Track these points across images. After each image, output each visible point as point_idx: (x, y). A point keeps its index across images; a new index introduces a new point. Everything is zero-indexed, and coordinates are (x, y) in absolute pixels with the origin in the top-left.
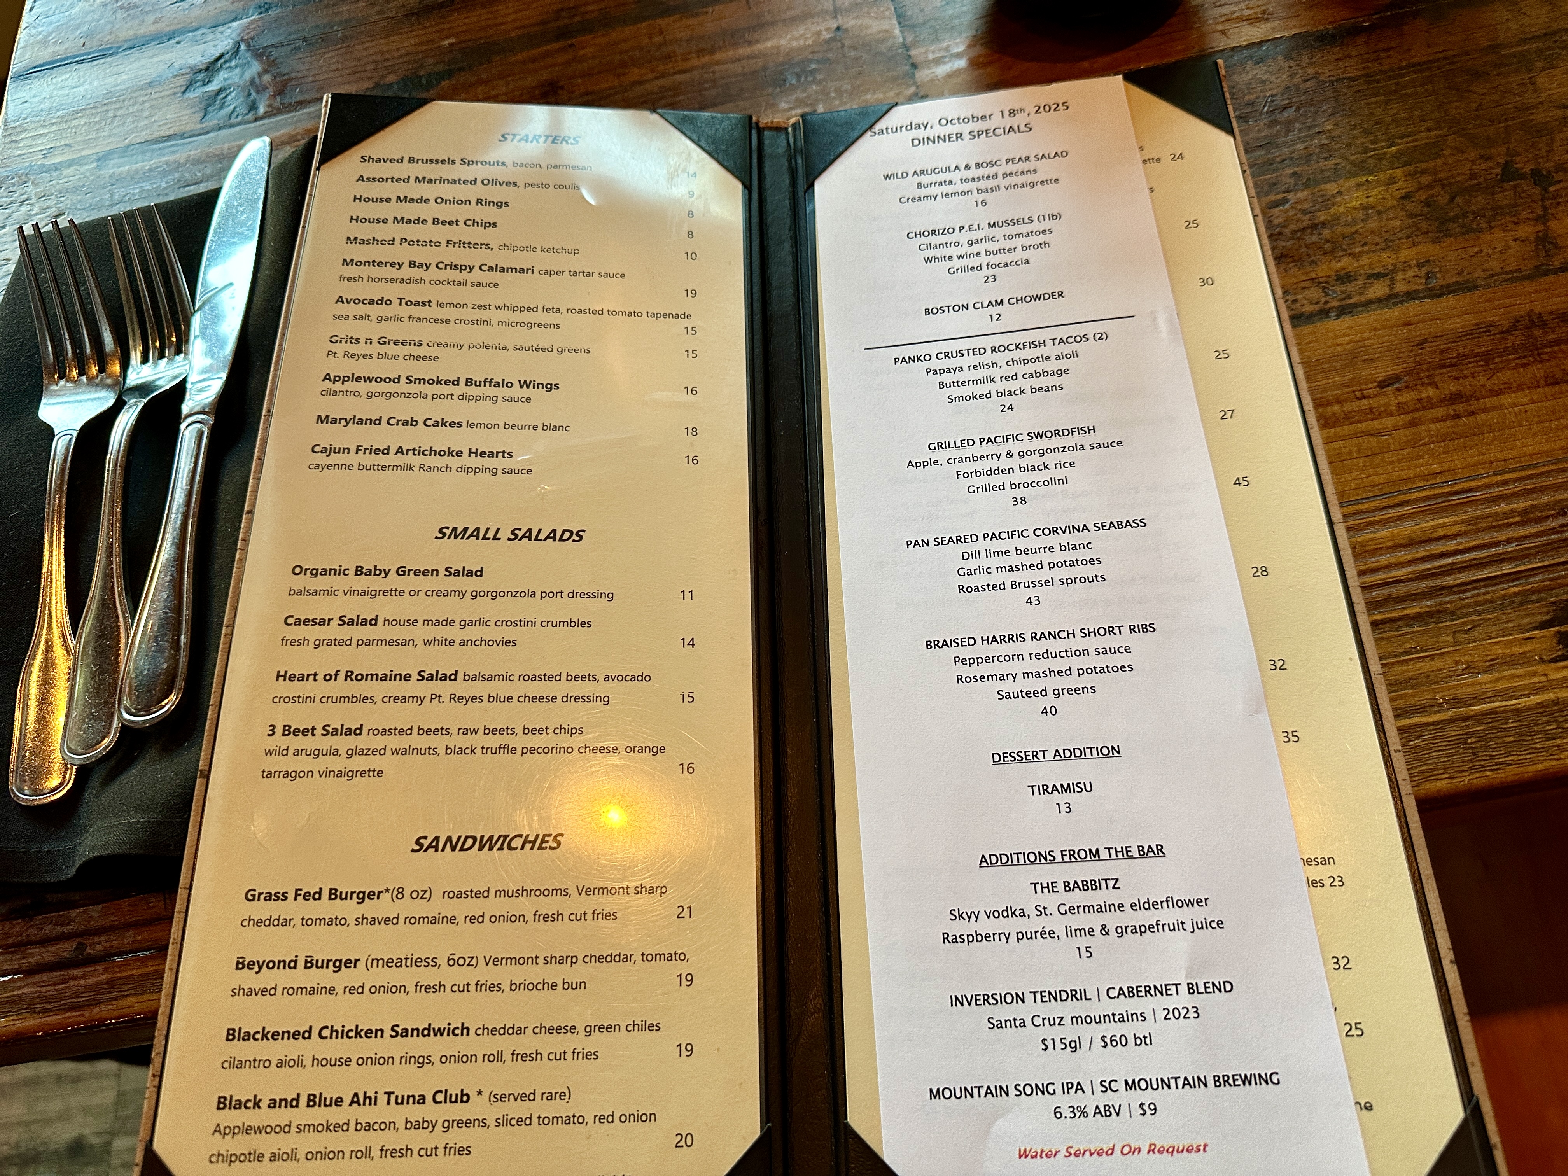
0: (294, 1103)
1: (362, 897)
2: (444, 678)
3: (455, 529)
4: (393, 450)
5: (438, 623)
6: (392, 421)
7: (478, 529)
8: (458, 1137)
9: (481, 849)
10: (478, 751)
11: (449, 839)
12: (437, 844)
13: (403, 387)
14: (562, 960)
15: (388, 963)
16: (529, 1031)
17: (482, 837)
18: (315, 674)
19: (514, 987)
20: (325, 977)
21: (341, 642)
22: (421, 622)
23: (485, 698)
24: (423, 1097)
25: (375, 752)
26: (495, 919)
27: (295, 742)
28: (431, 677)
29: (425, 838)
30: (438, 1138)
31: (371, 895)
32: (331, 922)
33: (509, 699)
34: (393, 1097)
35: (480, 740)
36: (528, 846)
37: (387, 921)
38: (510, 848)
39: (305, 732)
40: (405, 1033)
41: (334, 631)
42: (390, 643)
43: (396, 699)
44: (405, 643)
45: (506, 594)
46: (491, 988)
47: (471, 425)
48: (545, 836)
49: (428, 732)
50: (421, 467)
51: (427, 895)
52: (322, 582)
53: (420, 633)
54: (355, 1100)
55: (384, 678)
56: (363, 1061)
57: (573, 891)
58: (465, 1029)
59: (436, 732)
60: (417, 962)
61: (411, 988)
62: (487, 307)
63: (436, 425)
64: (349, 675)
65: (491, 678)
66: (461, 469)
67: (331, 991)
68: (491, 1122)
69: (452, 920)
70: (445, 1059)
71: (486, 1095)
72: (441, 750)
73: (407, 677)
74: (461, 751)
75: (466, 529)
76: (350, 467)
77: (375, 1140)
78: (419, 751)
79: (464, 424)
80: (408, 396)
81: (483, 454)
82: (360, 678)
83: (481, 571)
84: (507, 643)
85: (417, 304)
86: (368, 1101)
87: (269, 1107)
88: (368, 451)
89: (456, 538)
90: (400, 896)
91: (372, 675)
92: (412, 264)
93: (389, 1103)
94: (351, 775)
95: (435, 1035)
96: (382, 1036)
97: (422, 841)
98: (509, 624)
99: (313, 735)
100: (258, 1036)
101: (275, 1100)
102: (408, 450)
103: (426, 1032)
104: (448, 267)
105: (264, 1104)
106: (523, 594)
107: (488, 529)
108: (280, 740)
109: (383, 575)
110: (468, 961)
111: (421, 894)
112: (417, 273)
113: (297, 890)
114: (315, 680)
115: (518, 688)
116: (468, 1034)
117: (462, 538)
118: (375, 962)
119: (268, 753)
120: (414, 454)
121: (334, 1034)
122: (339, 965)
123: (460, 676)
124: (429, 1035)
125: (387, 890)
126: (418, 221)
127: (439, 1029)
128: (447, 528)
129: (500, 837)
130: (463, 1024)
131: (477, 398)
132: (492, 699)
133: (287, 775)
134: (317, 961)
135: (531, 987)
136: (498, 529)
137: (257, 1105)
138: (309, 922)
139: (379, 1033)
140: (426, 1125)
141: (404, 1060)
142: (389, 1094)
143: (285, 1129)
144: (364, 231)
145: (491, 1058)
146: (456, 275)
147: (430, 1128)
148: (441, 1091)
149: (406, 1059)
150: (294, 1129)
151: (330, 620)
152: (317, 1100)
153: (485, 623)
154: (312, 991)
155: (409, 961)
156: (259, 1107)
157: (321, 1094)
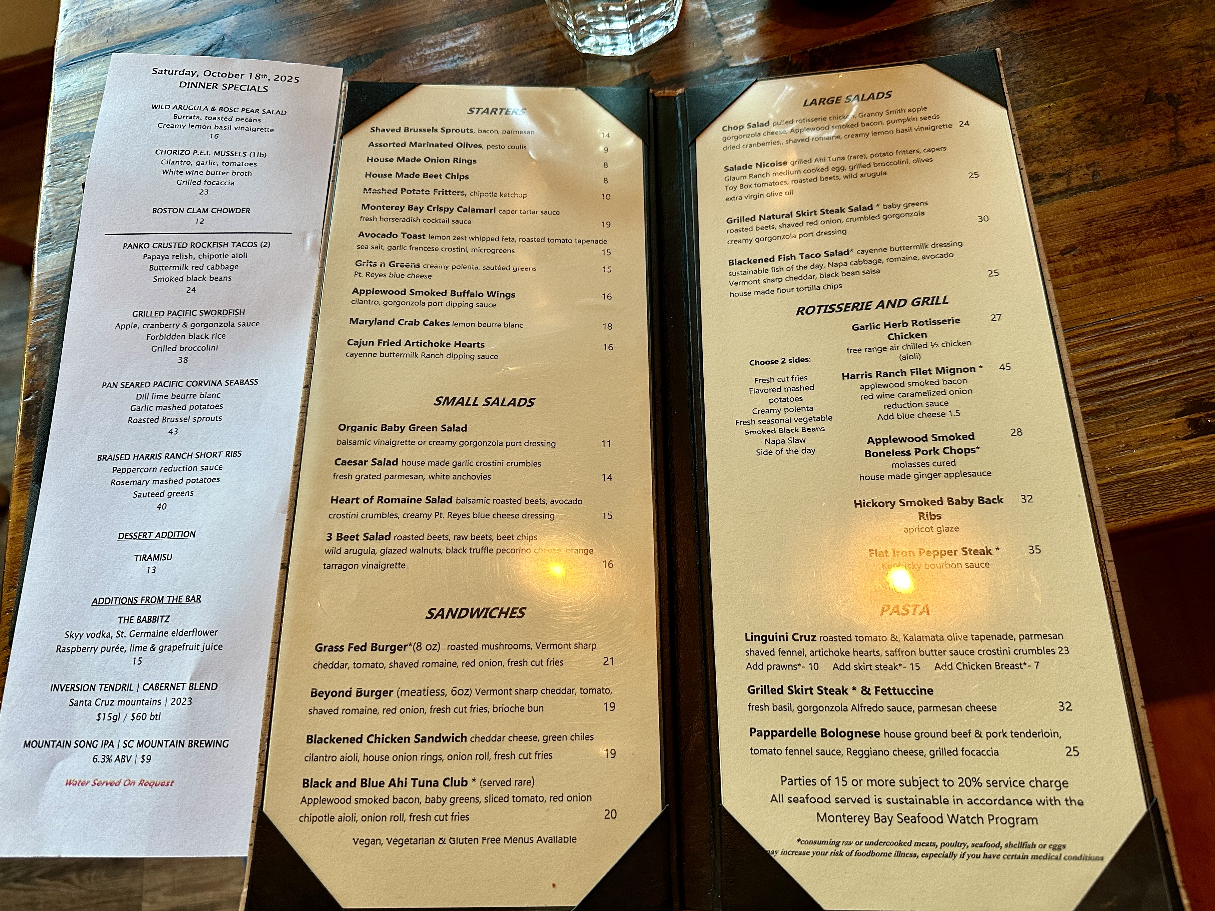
0: (352, 784)
1: (394, 649)
2: (444, 501)
3: (447, 398)
4: (403, 343)
5: (438, 464)
6: (402, 322)
7: (462, 398)
8: (460, 808)
9: (472, 617)
10: (468, 551)
11: (451, 610)
12: (443, 613)
13: (408, 298)
14: (527, 692)
15: (412, 693)
16: (506, 739)
17: (472, 609)
18: (357, 499)
19: (496, 709)
20: (371, 702)
21: (374, 477)
22: (427, 463)
23: (471, 515)
24: (437, 782)
25: (399, 551)
26: (482, 664)
27: (346, 545)
28: (435, 501)
29: (435, 609)
30: (447, 809)
31: (400, 647)
32: (373, 666)
33: (487, 516)
34: (417, 782)
35: (468, 544)
36: (503, 615)
37: (411, 665)
38: (491, 617)
39: (352, 538)
40: (424, 740)
41: (369, 469)
42: (407, 477)
43: (412, 516)
44: (417, 477)
45: (483, 443)
46: (481, 710)
47: (456, 325)
48: (514, 609)
49: (434, 538)
50: (423, 355)
51: (437, 648)
52: (359, 436)
53: (427, 471)
54: (392, 783)
55: (404, 501)
56: (396, 758)
57: (533, 646)
58: (464, 737)
59: (439, 538)
60: (432, 692)
61: (427, 710)
62: (464, 238)
63: (432, 324)
64: (380, 499)
65: (474, 501)
66: (450, 356)
67: (375, 711)
68: (482, 799)
69: (454, 664)
70: (451, 757)
71: (478, 781)
72: (444, 550)
73: (419, 501)
74: (456, 551)
75: (454, 398)
76: (375, 355)
77: (407, 809)
78: (428, 551)
79: (451, 324)
80: (412, 304)
81: (464, 345)
82: (388, 501)
83: (466, 428)
84: (484, 477)
85: (415, 237)
86: (400, 784)
87: (336, 786)
88: (386, 344)
89: (448, 404)
90: (419, 648)
91: (395, 499)
92: (410, 207)
93: (414, 786)
94: (384, 567)
95: (444, 741)
96: (409, 742)
97: (432, 611)
98: (485, 464)
99: (358, 540)
100: (328, 740)
101: (340, 782)
102: (413, 343)
103: (438, 739)
104: (436, 209)
105: (333, 784)
106: (494, 444)
107: (469, 398)
108: (335, 544)
109: (400, 430)
110: (465, 692)
111: (433, 647)
112: (414, 214)
113: (350, 644)
114: (357, 503)
115: (492, 509)
116: (466, 741)
117: (452, 405)
118: (403, 692)
119: (328, 552)
120: (418, 346)
121: (377, 740)
122: (379, 694)
123: (454, 500)
124: (440, 741)
125: (410, 644)
126: (413, 175)
127: (447, 737)
128: (442, 397)
129: (484, 609)
130: (462, 734)
131: (459, 305)
132: (477, 516)
133: (341, 567)
134: (365, 691)
135: (507, 709)
136: (476, 398)
137: (328, 785)
138: (359, 666)
139: (407, 740)
140: (439, 800)
141: (423, 757)
142: (415, 780)
143: (348, 801)
144: (375, 184)
145: (481, 757)
146: (441, 215)
147: (442, 803)
148: (448, 779)
149: (425, 757)
150: (353, 801)
151: (365, 461)
152: (368, 782)
153: (469, 464)
154: (362, 712)
155: (426, 692)
156: (330, 787)
157: (370, 779)
